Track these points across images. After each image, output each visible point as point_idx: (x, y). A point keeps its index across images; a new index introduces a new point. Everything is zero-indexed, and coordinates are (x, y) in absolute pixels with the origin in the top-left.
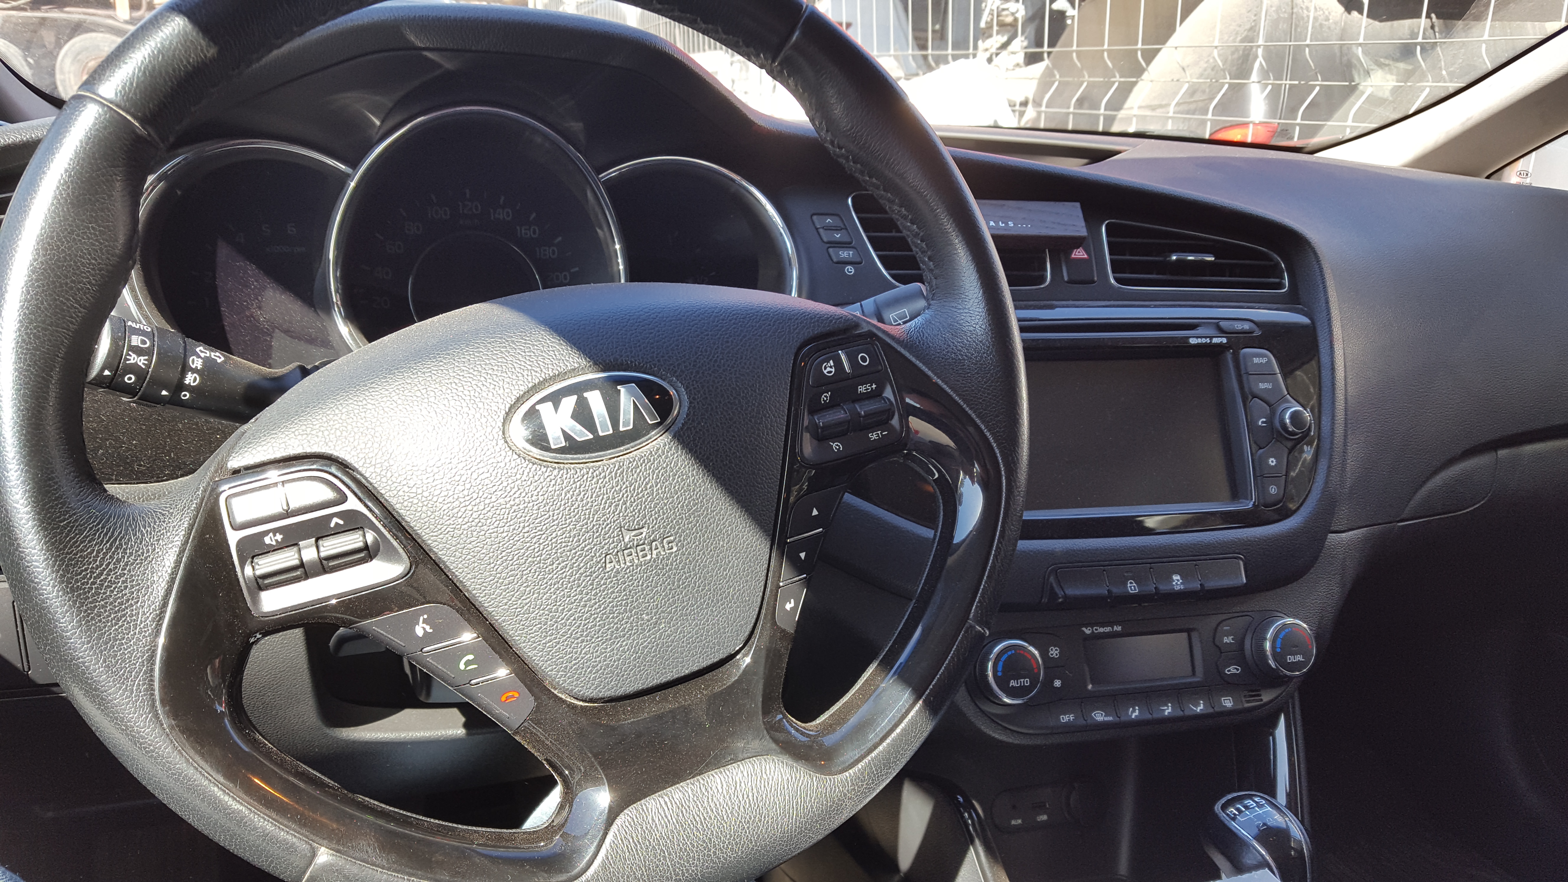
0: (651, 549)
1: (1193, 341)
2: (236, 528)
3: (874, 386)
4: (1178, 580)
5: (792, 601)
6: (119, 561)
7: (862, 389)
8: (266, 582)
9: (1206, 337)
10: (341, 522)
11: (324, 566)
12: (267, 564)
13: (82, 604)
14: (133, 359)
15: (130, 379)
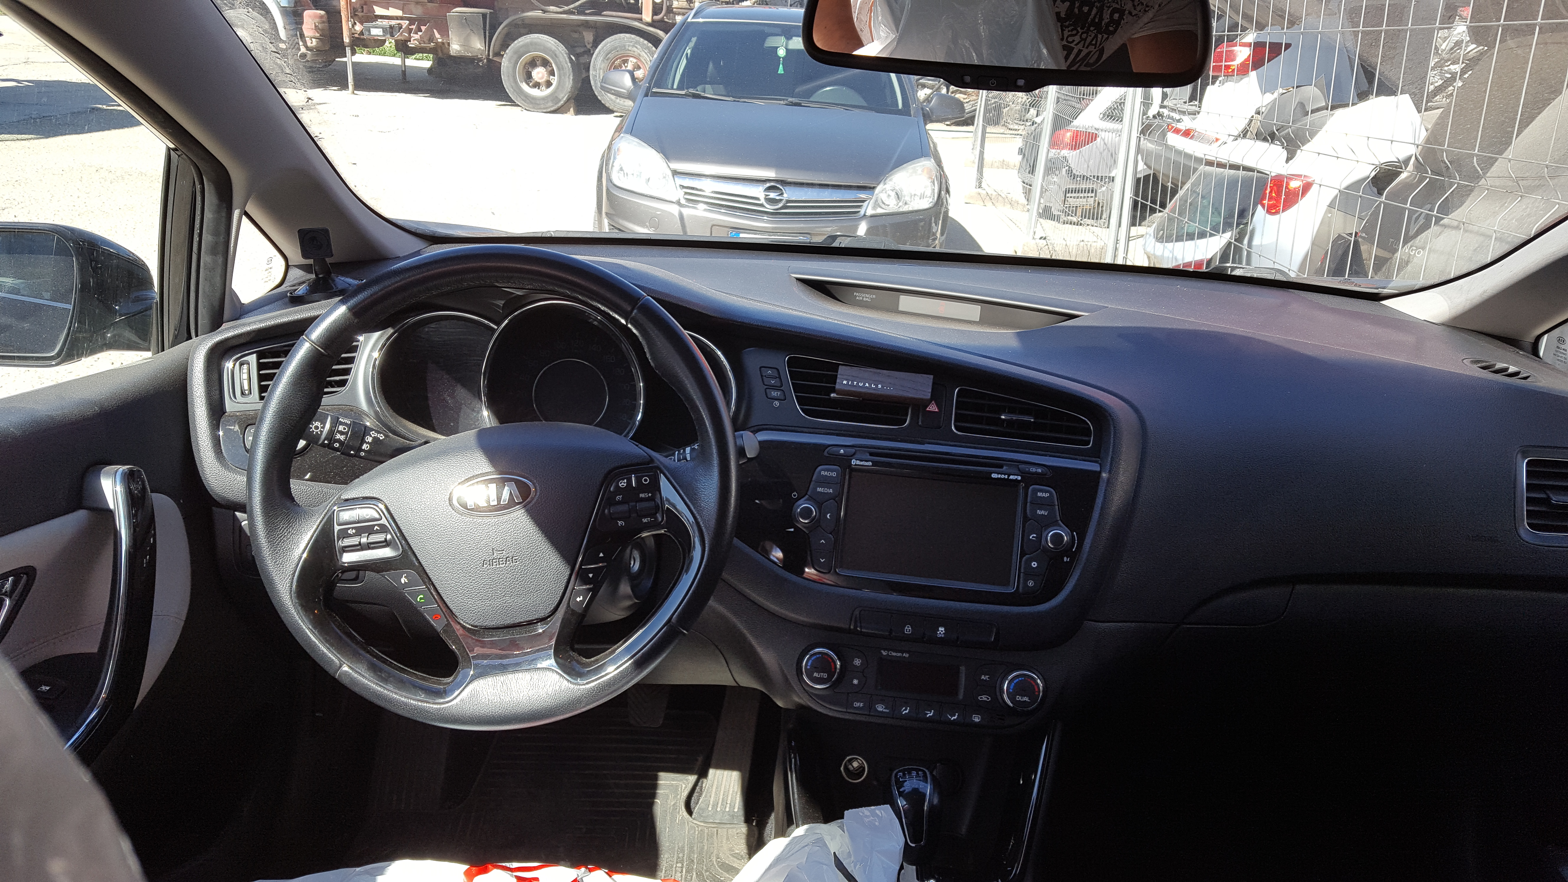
0: (506, 561)
1: (994, 476)
2: (339, 525)
3: (650, 495)
4: (942, 631)
5: (581, 597)
6: (289, 532)
7: (642, 495)
8: (347, 549)
9: (1005, 475)
10: (379, 529)
11: (369, 546)
12: (347, 542)
13: (271, 548)
14: (338, 436)
15: (337, 445)
